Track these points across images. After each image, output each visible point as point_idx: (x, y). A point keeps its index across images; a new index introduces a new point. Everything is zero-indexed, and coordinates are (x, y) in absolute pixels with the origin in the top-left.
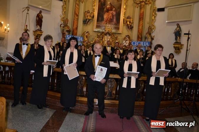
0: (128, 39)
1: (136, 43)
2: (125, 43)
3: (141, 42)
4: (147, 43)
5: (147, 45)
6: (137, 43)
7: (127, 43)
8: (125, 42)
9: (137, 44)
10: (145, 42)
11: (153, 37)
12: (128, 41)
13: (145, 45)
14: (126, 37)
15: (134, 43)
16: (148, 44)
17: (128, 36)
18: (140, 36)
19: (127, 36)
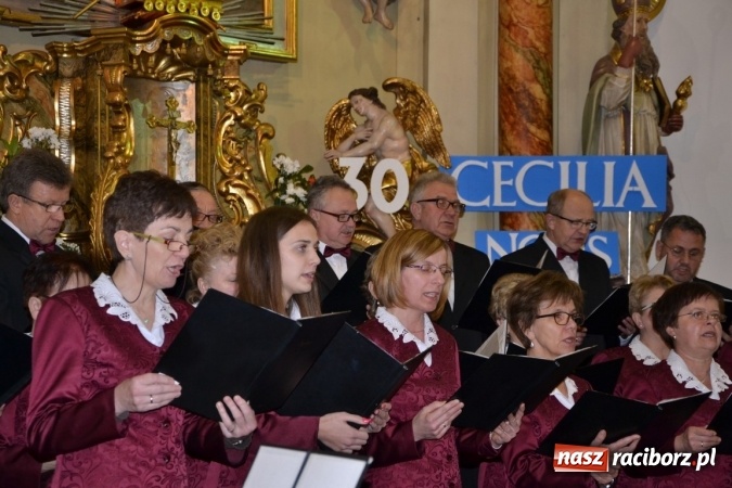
0: (390, 124)
1: (498, 183)
2: (359, 186)
3: (565, 166)
4: (635, 171)
5: (634, 199)
6: (508, 173)
7: (388, 176)
8: (365, 175)
9: (509, 192)
10: (609, 167)
11: (672, 98)
12: (396, 153)
13: (608, 202)
14: (364, 104)
15: (479, 181)
16: (642, 187)
17: (387, 98)
18: (537, 90)
19: (371, 94)
